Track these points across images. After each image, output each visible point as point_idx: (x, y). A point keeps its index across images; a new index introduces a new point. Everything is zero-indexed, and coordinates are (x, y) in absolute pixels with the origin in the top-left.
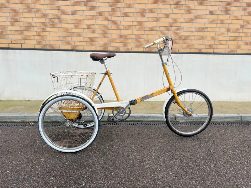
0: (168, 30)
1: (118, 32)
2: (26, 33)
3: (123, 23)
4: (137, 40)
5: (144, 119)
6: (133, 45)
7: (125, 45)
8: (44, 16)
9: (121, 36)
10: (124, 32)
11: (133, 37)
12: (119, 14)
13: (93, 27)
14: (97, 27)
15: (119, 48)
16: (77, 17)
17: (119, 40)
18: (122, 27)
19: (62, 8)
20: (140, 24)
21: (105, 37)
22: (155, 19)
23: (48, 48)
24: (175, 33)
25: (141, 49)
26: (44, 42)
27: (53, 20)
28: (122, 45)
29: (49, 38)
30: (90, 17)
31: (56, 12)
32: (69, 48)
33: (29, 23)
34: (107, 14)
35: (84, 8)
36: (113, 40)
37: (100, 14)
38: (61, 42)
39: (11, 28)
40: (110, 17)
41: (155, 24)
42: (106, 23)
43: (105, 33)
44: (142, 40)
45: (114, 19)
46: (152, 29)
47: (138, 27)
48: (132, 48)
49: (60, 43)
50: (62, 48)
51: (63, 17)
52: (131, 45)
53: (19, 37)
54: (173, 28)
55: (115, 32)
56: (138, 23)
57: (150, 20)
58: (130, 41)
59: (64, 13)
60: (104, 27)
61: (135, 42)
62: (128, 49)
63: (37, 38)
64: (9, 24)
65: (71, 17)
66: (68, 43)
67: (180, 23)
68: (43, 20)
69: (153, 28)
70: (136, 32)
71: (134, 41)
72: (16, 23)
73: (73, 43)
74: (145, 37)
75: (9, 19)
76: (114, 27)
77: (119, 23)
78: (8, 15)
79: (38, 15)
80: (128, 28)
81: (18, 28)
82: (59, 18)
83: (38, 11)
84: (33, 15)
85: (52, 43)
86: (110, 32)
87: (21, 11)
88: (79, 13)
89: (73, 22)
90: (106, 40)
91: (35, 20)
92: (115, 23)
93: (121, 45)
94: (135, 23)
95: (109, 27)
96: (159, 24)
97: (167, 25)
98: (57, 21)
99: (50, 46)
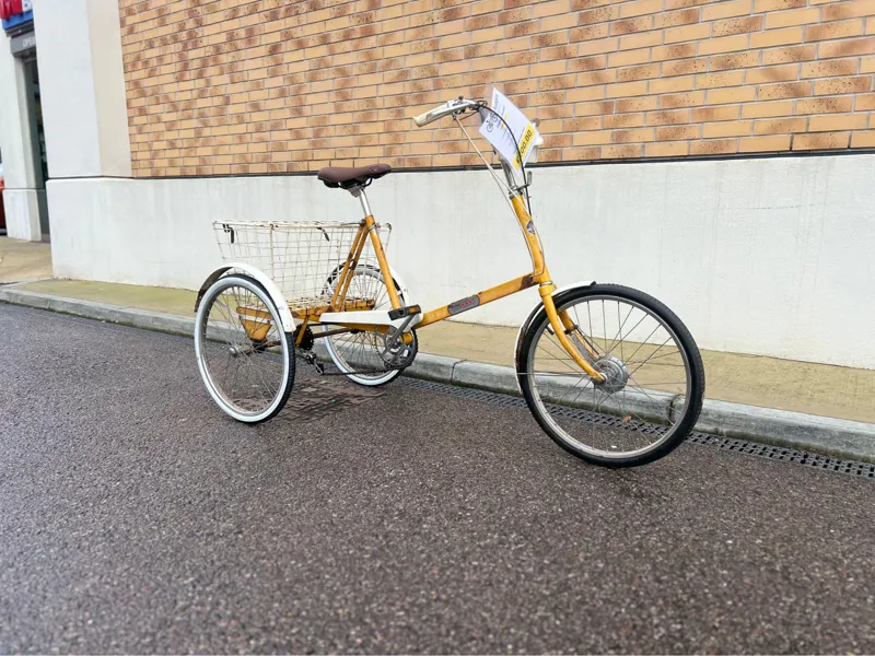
0: (800, 58)
1: (599, 92)
2: (364, 129)
3: (615, 60)
4: (662, 114)
5: (554, 393)
6: (649, 134)
7: (619, 138)
8: (403, 76)
9: (606, 107)
10: (617, 91)
11: (651, 103)
12: (604, 29)
13: (521, 88)
14: (532, 85)
15: (600, 150)
16: (480, 64)
17: (600, 124)
18: (610, 75)
19: (445, 43)
20: (681, 52)
21: (555, 116)
22: (741, 22)
23: (407, 166)
24: (833, 67)
25: (680, 148)
26: (398, 151)
27: (421, 82)
28: (609, 137)
29: (409, 137)
30: (512, 57)
31: (427, 58)
32: (455, 160)
33: (370, 100)
34: (563, 37)
35: (499, 32)
36: (578, 125)
37: (544, 41)
38: (436, 145)
39: (335, 119)
40: (572, 48)
41: (739, 41)
42: (559, 67)
43: (556, 101)
44: (684, 114)
45: (585, 49)
46: (726, 64)
47: (668, 66)
48: (643, 147)
49: (434, 148)
50: (439, 162)
51: (445, 69)
52: (643, 136)
53: (350, 141)
54: (825, 48)
55: (587, 94)
56: (672, 48)
57: (720, 28)
58: (638, 120)
59: (447, 57)
60: (554, 81)
61: (656, 122)
62: (630, 150)
63: (385, 139)
64: (331, 108)
65: (465, 66)
66: (453, 146)
67: (860, 21)
68: (398, 89)
69: (733, 60)
70: (661, 86)
71: (652, 119)
72: (347, 106)
73: (463, 146)
74: (697, 98)
75: (333, 97)
76: (583, 79)
77: (601, 60)
78: (330, 85)
79: (390, 75)
80: (633, 74)
81: (347, 118)
82: (434, 75)
83: (390, 62)
84: (377, 78)
85: (416, 150)
86: (571, 95)
87: (355, 71)
88: (484, 50)
89: (468, 80)
90: (556, 126)
91: (384, 90)
92: (588, 63)
93: (606, 137)
94: (660, 53)
95: (570, 79)
96: (758, 39)
97: (796, 36)
98: (429, 84)
99: (411, 160)
